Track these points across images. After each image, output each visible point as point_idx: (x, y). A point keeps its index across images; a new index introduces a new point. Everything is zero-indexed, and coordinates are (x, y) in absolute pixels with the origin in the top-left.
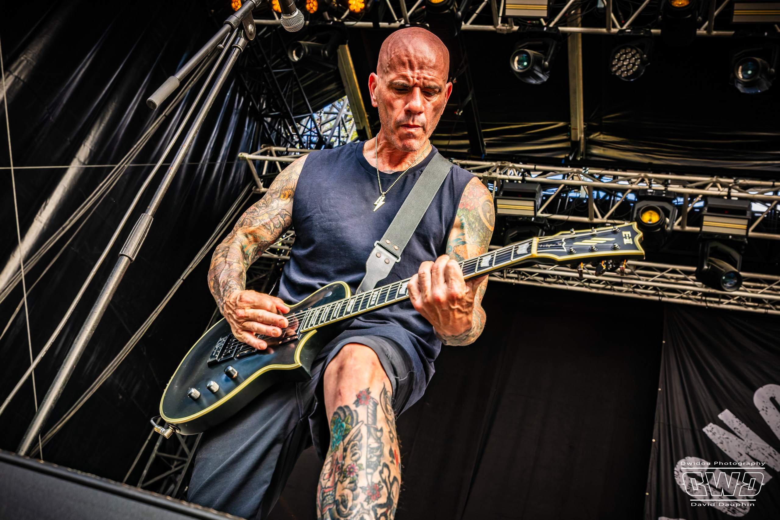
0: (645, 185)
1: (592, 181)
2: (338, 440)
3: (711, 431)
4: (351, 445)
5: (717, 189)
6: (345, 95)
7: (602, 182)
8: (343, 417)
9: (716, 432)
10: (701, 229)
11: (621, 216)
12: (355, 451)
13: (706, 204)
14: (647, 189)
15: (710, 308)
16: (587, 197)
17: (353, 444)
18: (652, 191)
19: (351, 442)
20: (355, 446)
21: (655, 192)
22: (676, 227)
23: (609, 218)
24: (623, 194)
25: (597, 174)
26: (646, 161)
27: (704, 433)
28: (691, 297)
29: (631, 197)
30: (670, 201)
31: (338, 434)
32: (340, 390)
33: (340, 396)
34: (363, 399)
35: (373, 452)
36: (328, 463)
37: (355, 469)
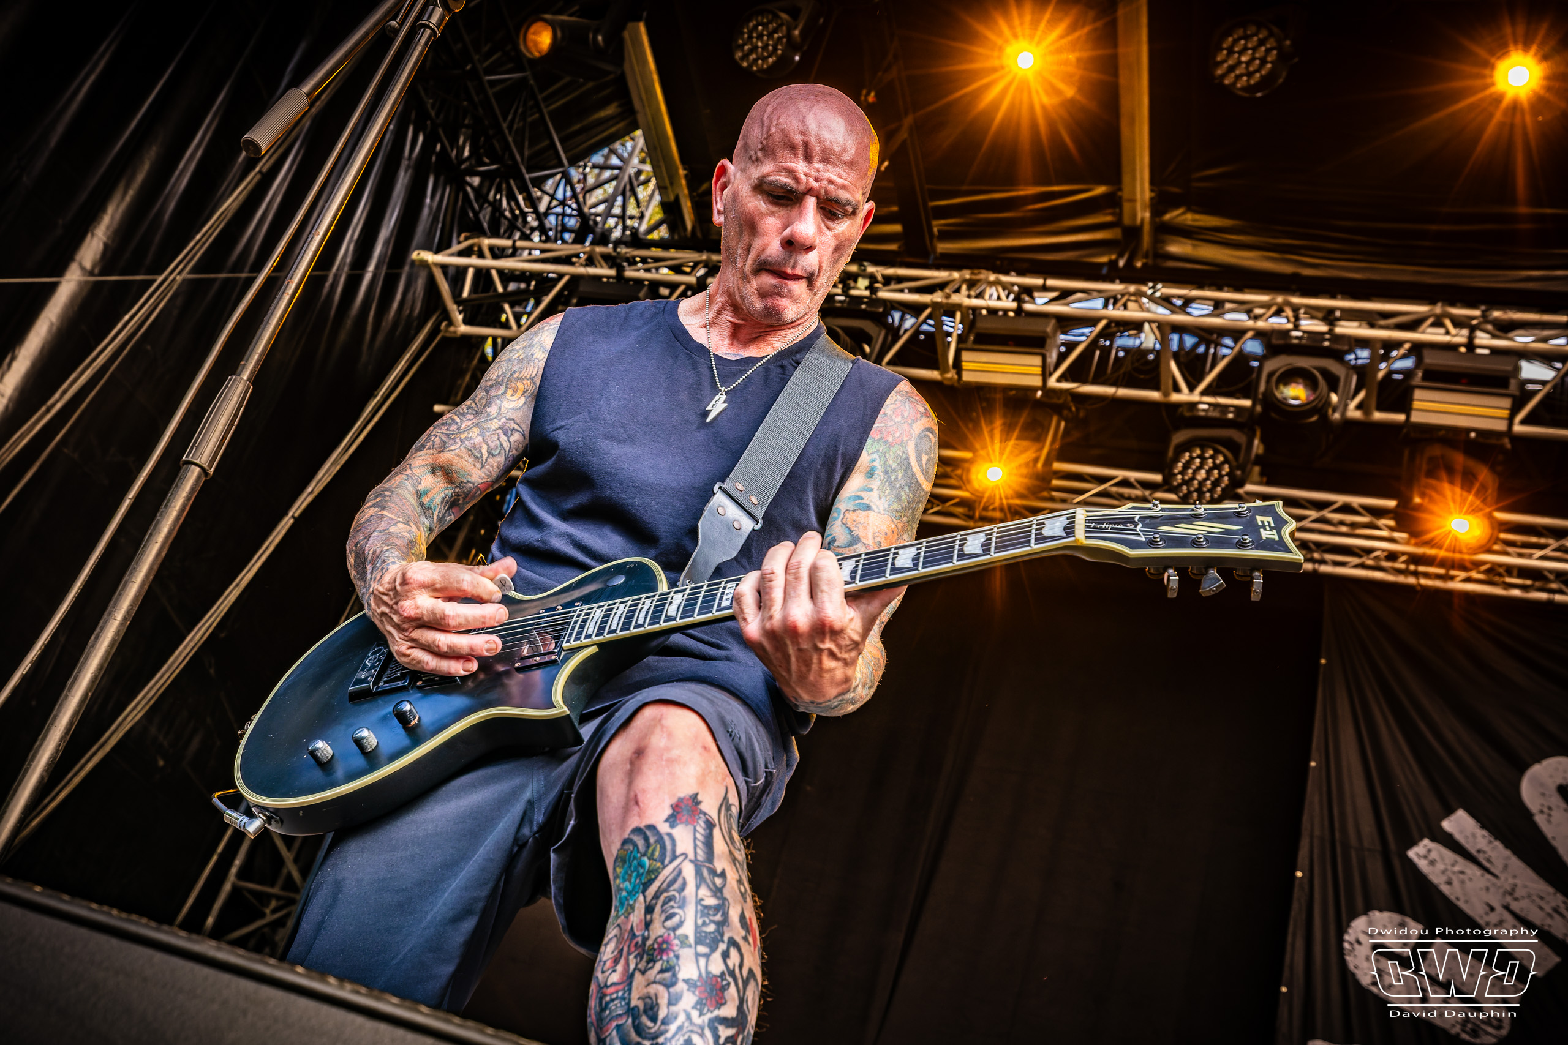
0: (1284, 321)
1: (1167, 312)
2: (631, 893)
3: (1425, 857)
4: (662, 898)
5: (1442, 331)
6: (637, 128)
7: (1189, 314)
8: (642, 848)
9: (1437, 858)
10: (1408, 416)
11: (1232, 389)
12: (672, 911)
13: (1419, 363)
14: (1289, 331)
15: (1426, 589)
16: (1158, 346)
17: (666, 898)
18: (1299, 334)
19: (662, 894)
20: (670, 900)
21: (1308, 338)
22: (1353, 413)
23: (1204, 393)
24: (1236, 341)
25: (1179, 297)
26: (1287, 269)
27: (1410, 861)
28: (1384, 564)
29: (1253, 347)
30: (1338, 356)
31: (630, 882)
32: (636, 796)
33: (636, 809)
34: (685, 813)
35: (709, 914)
36: (611, 939)
37: (672, 945)
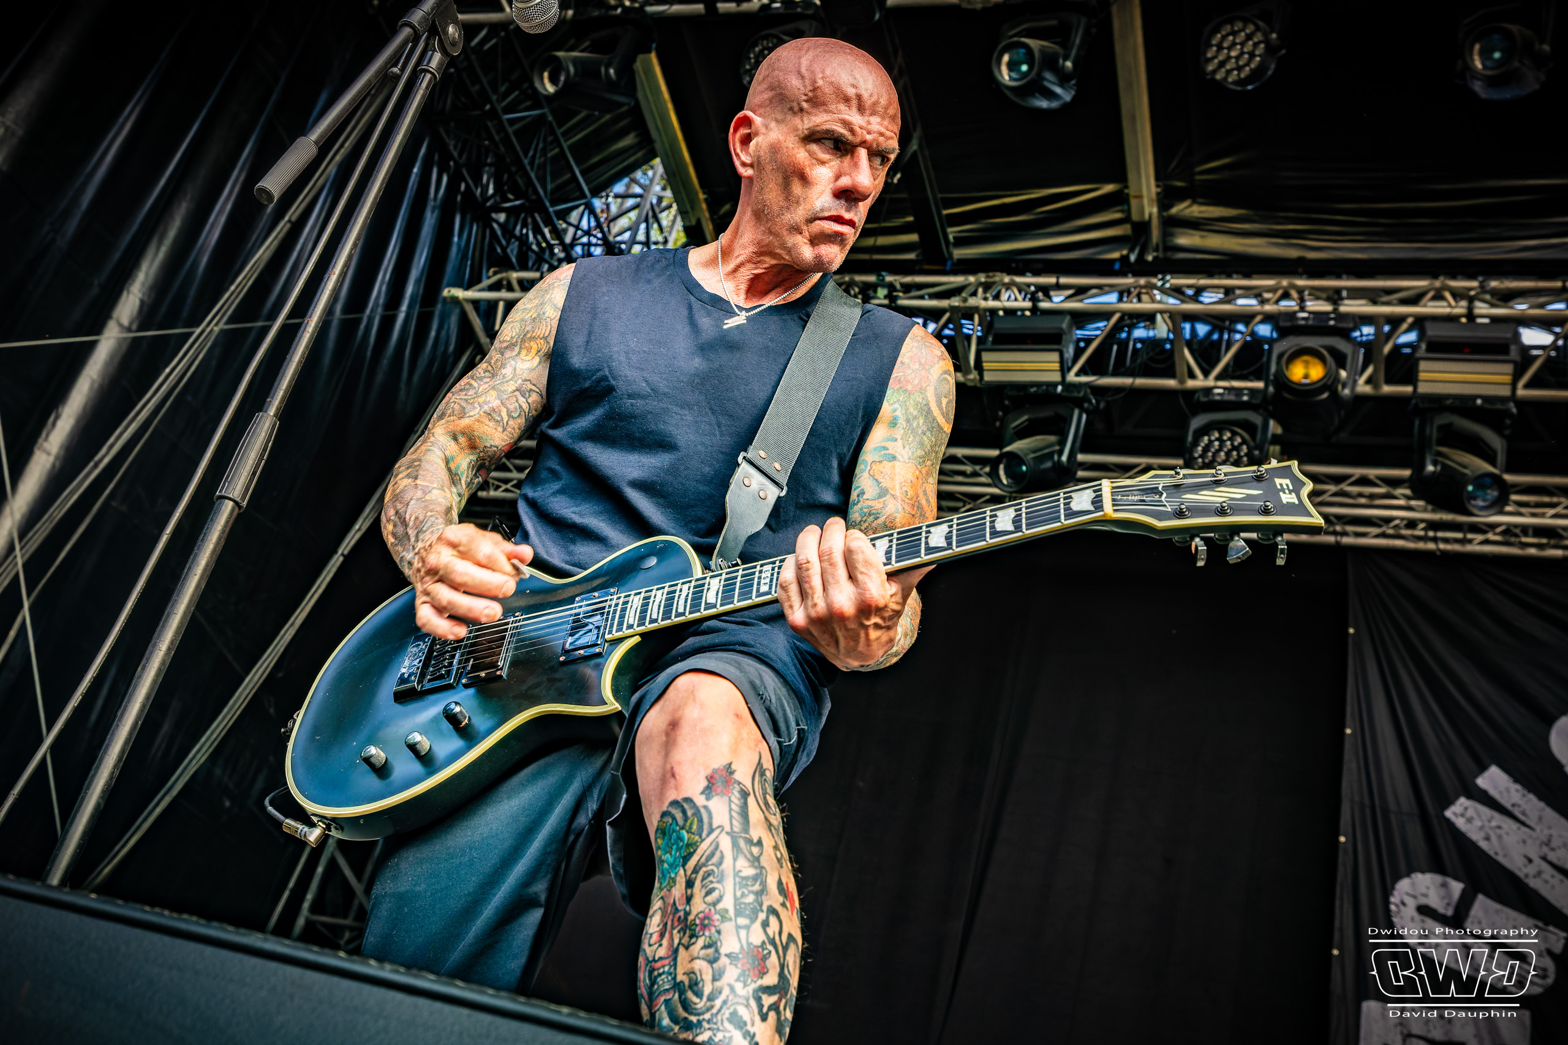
0: (1292, 303)
1: (1177, 302)
2: (673, 866)
3: (1462, 816)
4: (701, 873)
5: (1444, 304)
6: (655, 156)
7: (1201, 303)
8: (681, 822)
9: (1473, 815)
10: (1415, 388)
11: (1245, 372)
12: (711, 886)
13: (1422, 335)
14: (1295, 313)
15: (1444, 553)
16: (1171, 336)
17: (705, 873)
18: (1305, 315)
19: (700, 868)
20: (709, 875)
21: (1314, 319)
22: (1363, 387)
23: (1219, 378)
24: (1247, 324)
25: (1189, 287)
26: (1293, 253)
27: (1448, 820)
28: (1403, 532)
29: (1264, 330)
30: (1344, 334)
31: (671, 854)
32: (672, 768)
33: (672, 781)
34: (719, 784)
35: (747, 885)
36: (655, 912)
37: (713, 921)
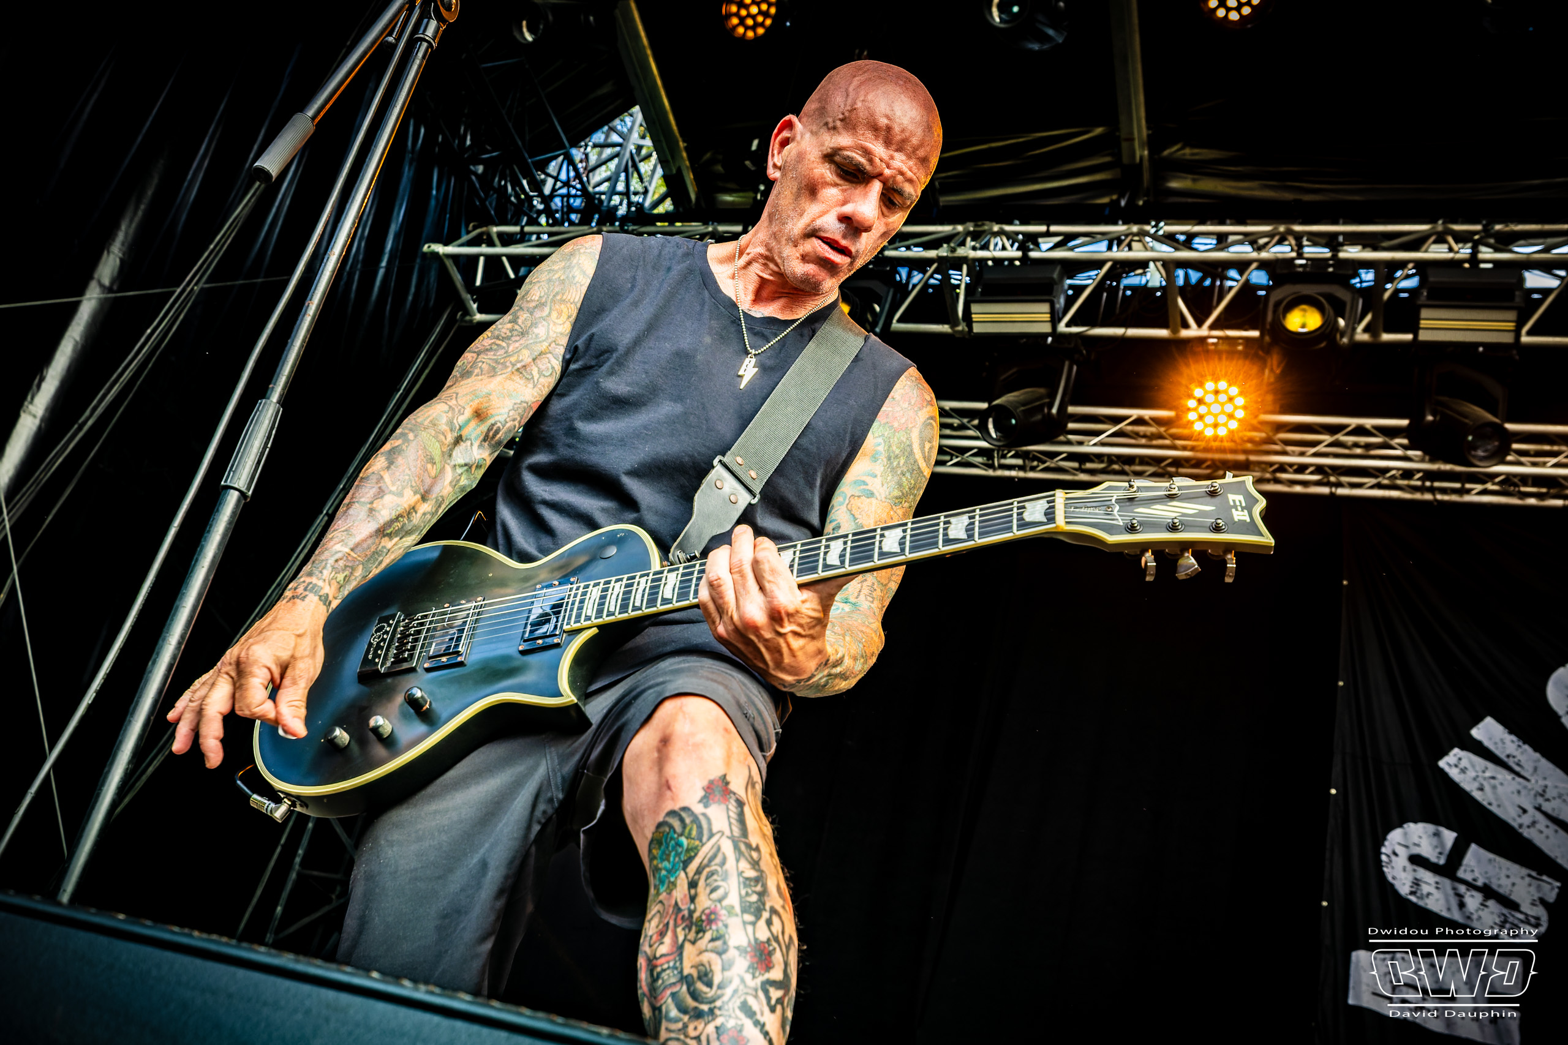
0: (1288, 249)
1: (1172, 250)
2: (672, 871)
3: (1456, 766)
4: (704, 873)
5: (1445, 247)
6: (634, 104)
7: (1194, 249)
8: (678, 829)
9: (1468, 766)
10: (1416, 335)
11: (1240, 321)
12: (716, 884)
13: (1424, 281)
14: (1293, 259)
15: (1442, 504)
17: (709, 872)
18: (1303, 262)
19: (703, 869)
20: (712, 874)
21: (1312, 265)
22: (1361, 336)
23: (1212, 327)
24: (1241, 272)
25: (1182, 233)
27: (1442, 771)
28: (1400, 482)
29: (1259, 277)
30: (1343, 281)
31: (667, 862)
32: (667, 781)
33: (668, 793)
34: (716, 793)
35: (750, 885)
36: (654, 915)
37: (720, 915)
